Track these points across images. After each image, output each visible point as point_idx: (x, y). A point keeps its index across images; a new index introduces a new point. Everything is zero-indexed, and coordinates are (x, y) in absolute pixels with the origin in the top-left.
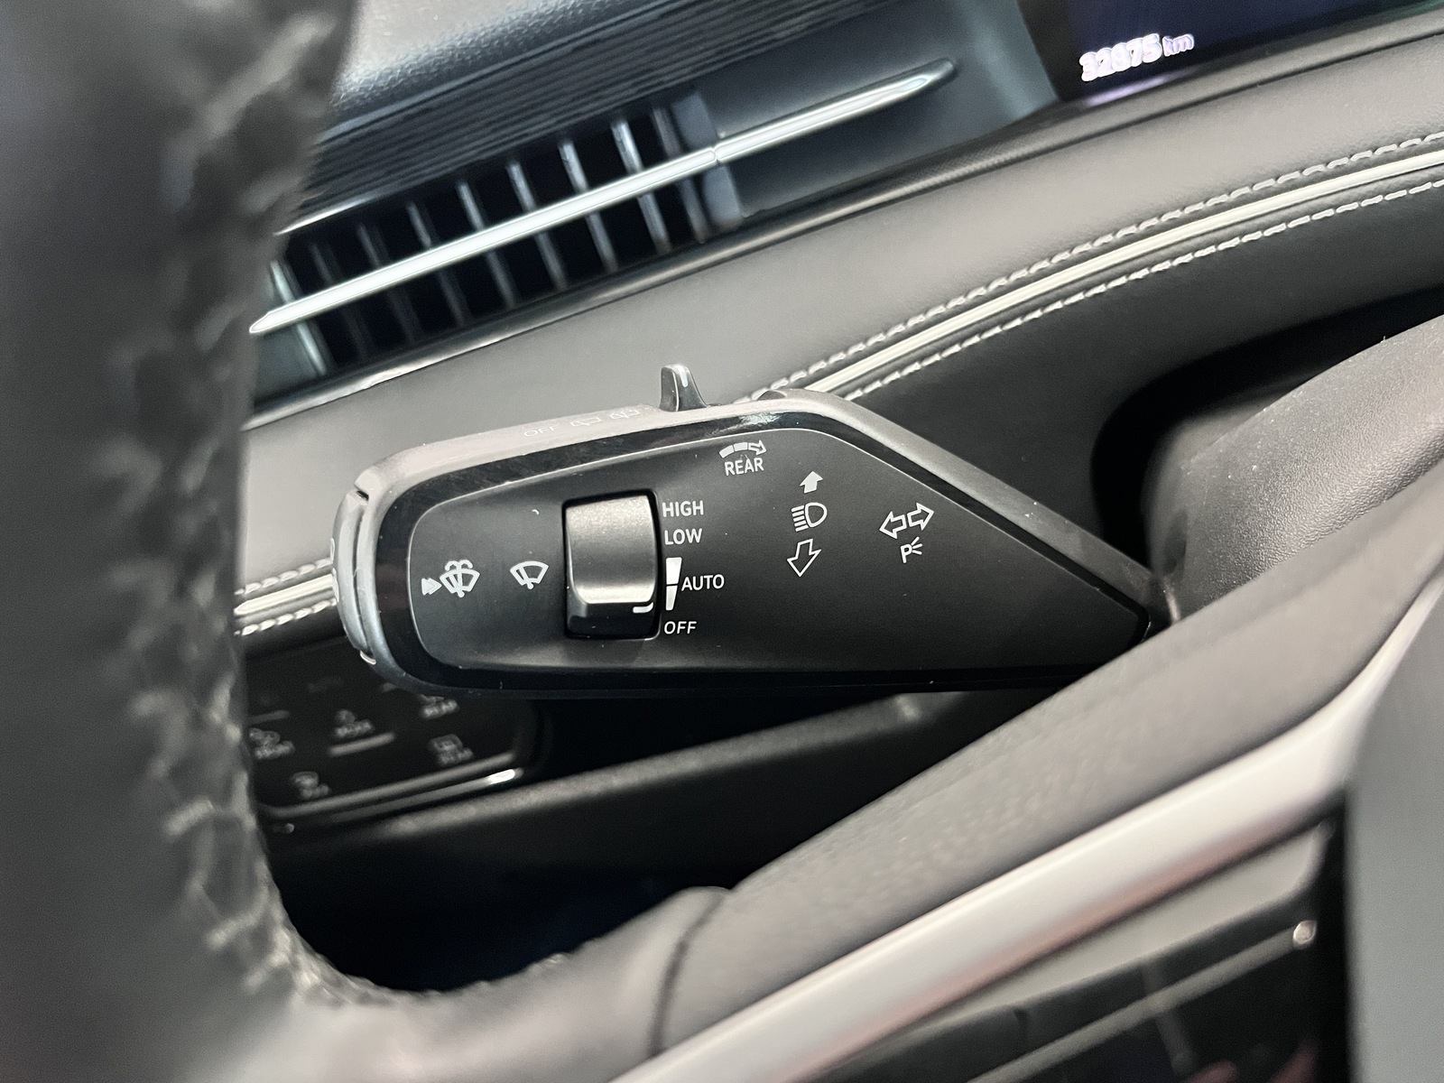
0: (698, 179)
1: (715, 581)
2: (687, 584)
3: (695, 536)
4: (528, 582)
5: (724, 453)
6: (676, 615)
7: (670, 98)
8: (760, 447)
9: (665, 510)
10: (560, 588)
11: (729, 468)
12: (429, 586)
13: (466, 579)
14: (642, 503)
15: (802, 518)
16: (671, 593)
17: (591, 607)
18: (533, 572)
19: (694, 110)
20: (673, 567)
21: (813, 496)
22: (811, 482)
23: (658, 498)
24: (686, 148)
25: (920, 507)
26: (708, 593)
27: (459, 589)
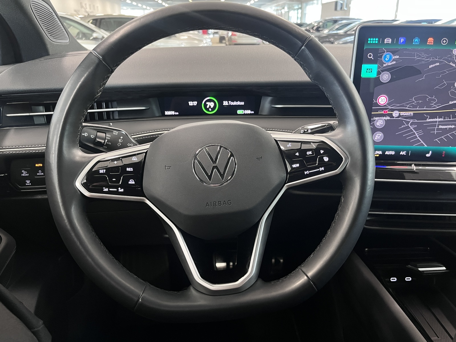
0: (113, 112)
1: (110, 143)
2: (107, 143)
3: (109, 138)
4: (92, 137)
5: (114, 132)
6: (105, 146)
7: (112, 101)
8: (117, 133)
9: (107, 135)
10: (95, 138)
11: (114, 133)
12: (83, 134)
13: (87, 135)
14: (105, 134)
15: (120, 140)
16: (105, 143)
17: (98, 141)
18: (93, 136)
19: (115, 103)
20: (106, 140)
21: (121, 139)
22: (122, 138)
23: (107, 134)
24: (112, 108)
25: (132, 144)
26: (109, 144)
27: (86, 136)
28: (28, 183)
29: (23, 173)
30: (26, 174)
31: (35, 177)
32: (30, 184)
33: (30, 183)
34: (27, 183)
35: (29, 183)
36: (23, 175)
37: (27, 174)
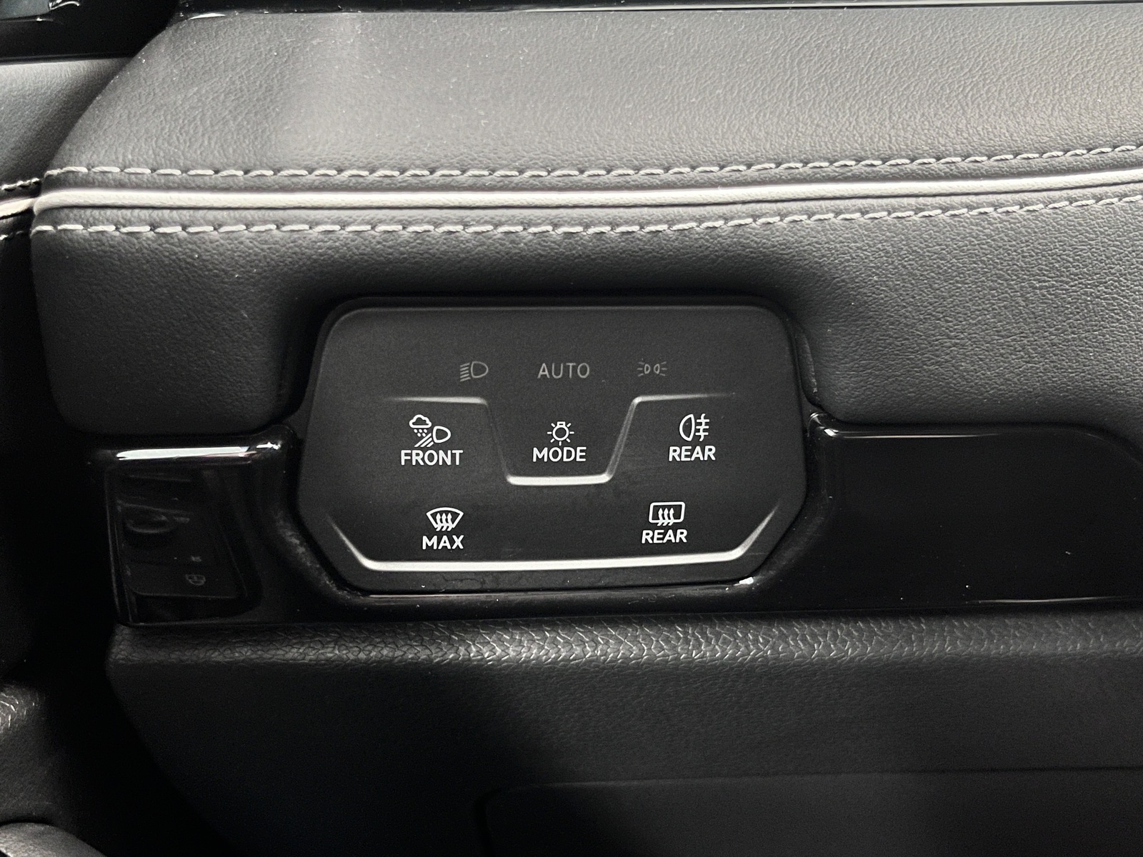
28: (440, 535)
29: (411, 440)
30: (436, 447)
31: (515, 480)
32: (458, 542)
33: (456, 531)
34: (431, 532)
35: (449, 534)
36: (417, 457)
37: (445, 447)
